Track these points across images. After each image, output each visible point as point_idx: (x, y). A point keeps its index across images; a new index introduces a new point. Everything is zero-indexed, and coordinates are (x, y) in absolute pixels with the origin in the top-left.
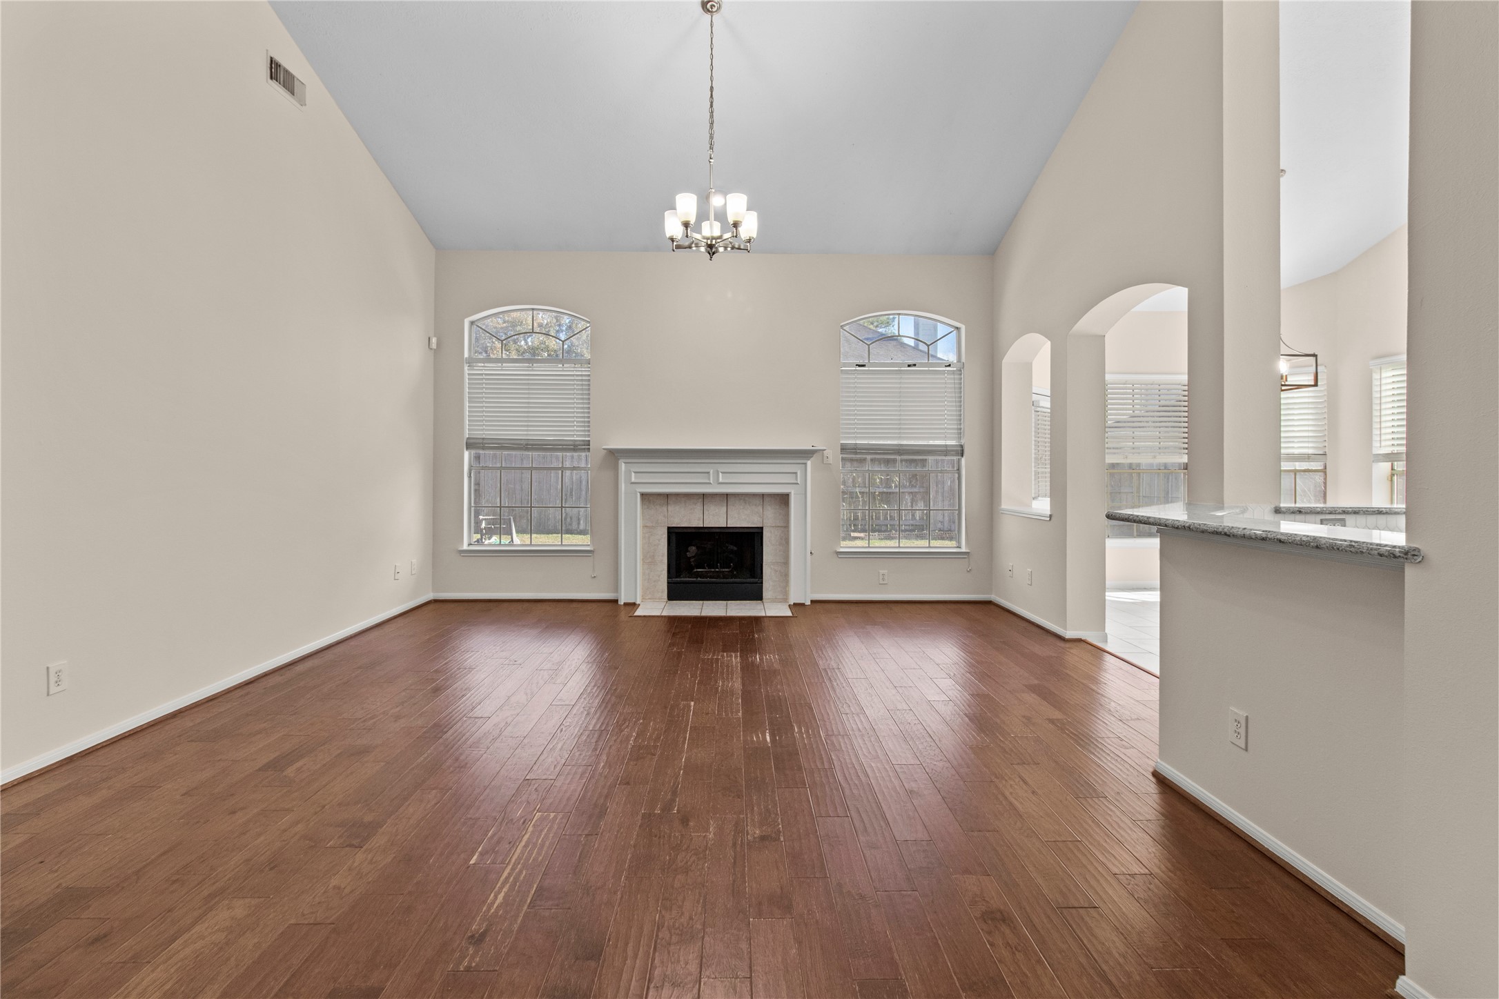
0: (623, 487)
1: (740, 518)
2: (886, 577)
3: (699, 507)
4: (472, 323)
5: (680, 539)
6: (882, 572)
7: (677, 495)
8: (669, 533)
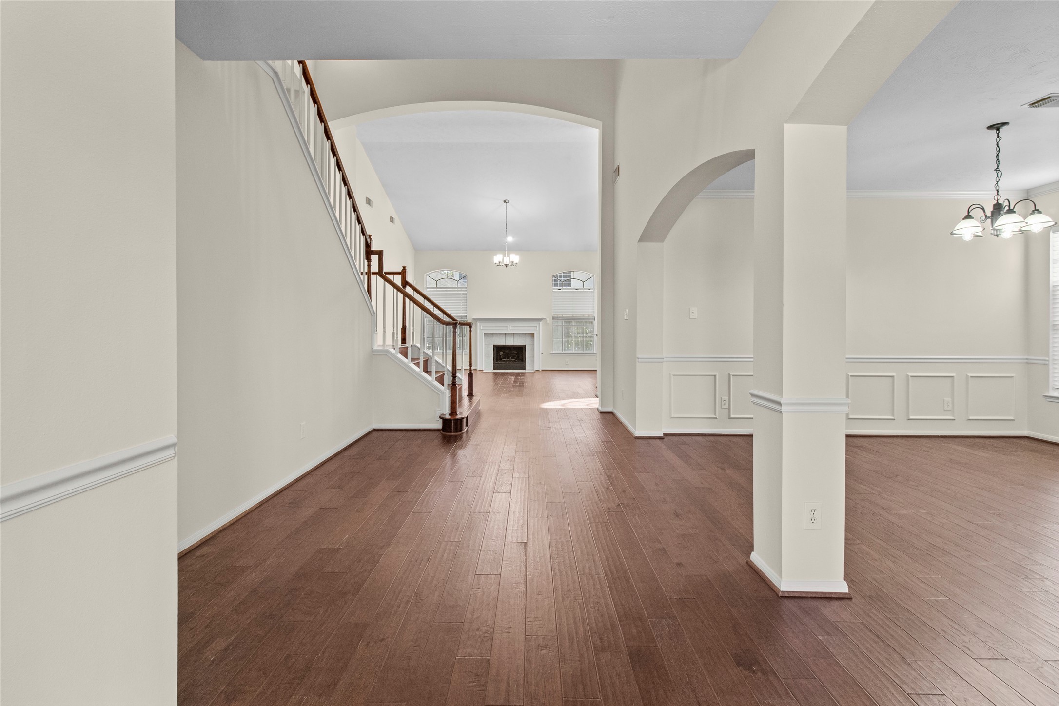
0: (478, 331)
1: (518, 342)
2: (568, 362)
3: (504, 338)
4: (426, 275)
5: (498, 349)
6: (567, 360)
7: (496, 334)
8: (494, 347)
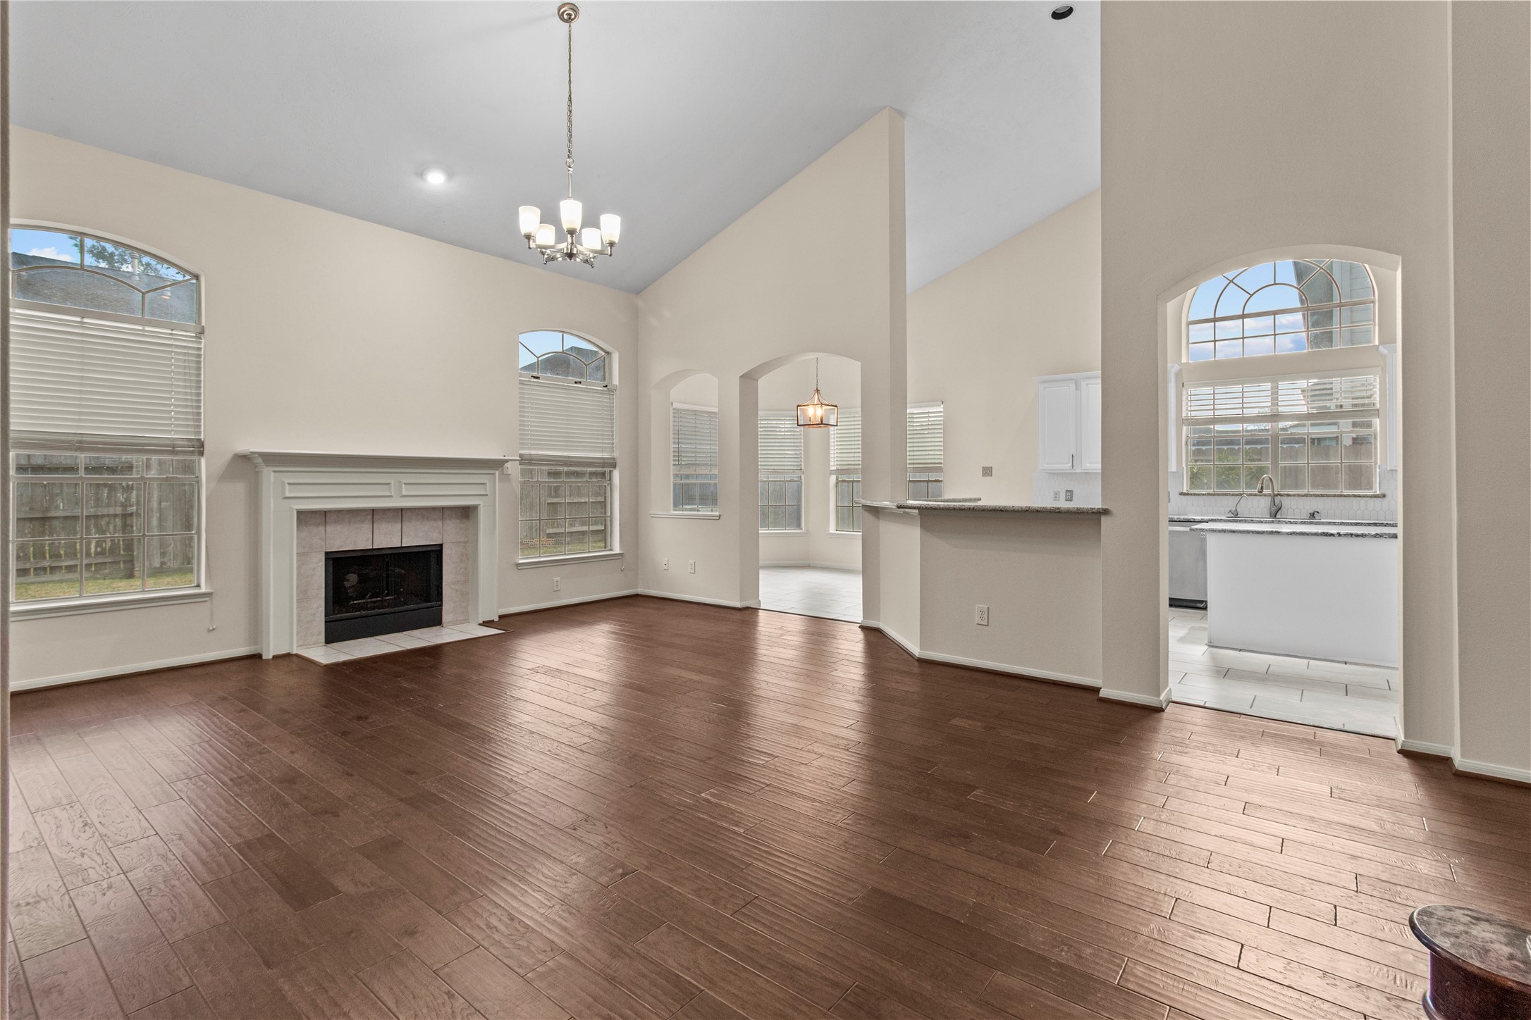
0: (268, 501)
1: (415, 536)
2: (559, 584)
3: (367, 526)
5: (338, 564)
6: (556, 579)
8: (326, 559)
